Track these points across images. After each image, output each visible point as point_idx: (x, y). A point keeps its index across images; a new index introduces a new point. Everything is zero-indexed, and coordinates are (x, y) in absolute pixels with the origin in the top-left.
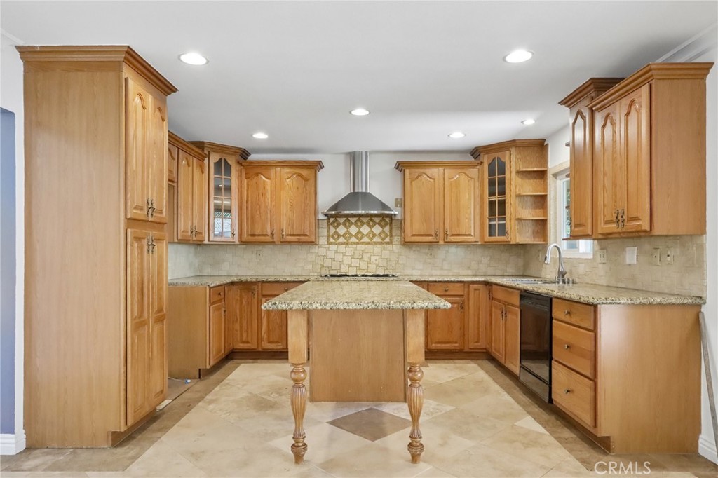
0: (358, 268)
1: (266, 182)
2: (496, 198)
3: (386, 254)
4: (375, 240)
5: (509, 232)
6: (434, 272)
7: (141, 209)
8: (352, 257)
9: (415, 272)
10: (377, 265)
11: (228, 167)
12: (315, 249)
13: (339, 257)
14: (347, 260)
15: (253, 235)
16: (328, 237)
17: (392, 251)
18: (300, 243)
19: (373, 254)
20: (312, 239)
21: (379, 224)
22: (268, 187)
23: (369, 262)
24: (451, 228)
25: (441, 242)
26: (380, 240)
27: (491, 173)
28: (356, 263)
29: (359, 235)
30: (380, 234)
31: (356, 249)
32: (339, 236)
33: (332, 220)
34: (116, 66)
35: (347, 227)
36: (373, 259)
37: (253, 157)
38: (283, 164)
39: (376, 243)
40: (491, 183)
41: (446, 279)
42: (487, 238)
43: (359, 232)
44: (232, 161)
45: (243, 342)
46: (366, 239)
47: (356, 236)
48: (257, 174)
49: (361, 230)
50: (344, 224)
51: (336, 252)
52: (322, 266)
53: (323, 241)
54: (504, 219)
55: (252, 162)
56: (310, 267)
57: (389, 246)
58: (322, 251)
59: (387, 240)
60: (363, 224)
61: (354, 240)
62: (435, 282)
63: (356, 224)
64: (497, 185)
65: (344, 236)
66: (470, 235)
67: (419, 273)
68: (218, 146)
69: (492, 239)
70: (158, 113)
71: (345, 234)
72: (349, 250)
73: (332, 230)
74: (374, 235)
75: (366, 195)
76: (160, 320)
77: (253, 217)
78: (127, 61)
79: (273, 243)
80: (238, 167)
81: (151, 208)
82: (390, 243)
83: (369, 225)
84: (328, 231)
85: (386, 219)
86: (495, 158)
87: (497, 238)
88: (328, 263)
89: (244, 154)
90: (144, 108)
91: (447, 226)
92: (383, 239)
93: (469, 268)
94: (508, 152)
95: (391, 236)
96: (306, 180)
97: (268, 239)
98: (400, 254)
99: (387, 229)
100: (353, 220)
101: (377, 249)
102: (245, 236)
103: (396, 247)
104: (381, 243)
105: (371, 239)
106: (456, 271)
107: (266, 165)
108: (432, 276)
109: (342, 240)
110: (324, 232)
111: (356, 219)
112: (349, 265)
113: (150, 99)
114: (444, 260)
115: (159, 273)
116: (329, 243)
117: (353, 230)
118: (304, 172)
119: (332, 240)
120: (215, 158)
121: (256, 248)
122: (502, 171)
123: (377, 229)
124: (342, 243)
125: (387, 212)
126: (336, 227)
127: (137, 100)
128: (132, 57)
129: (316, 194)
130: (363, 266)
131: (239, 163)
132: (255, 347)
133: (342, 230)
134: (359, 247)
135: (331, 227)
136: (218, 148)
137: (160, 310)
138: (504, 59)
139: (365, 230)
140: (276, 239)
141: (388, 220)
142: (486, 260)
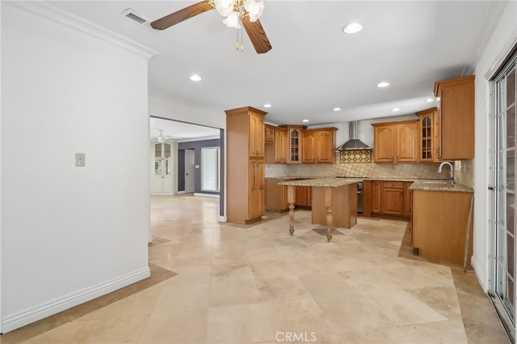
0: (354, 174)
1: (312, 139)
2: (426, 139)
3: (368, 168)
4: (362, 161)
5: (433, 156)
6: (394, 177)
7: (254, 154)
8: (351, 169)
9: (383, 177)
10: (364, 173)
11: (297, 133)
12: (334, 166)
13: (345, 169)
14: (349, 170)
15: (307, 160)
16: (340, 160)
17: (372, 166)
18: (326, 163)
19: (361, 168)
20: (331, 161)
21: (365, 154)
22: (313, 140)
23: (360, 171)
24: (400, 155)
25: (395, 162)
26: (365, 161)
27: (424, 124)
28: (353, 172)
29: (355, 159)
30: (365, 158)
31: (353, 165)
32: (345, 160)
33: (342, 152)
34: (246, 113)
35: (349, 156)
36: (362, 170)
37: (309, 128)
38: (319, 130)
39: (363, 163)
40: (424, 130)
41: (393, 180)
42: (422, 159)
43: (355, 158)
44: (298, 131)
45: (301, 203)
46: (358, 161)
47: (353, 159)
48: (309, 135)
49: (356, 156)
50: (348, 154)
51: (344, 167)
52: (337, 173)
53: (338, 162)
54: (430, 149)
55: (308, 130)
56: (332, 173)
57: (369, 164)
58: (337, 166)
59: (369, 161)
60: (357, 154)
61: (352, 161)
62: (387, 181)
63: (353, 154)
64: (426, 132)
65: (348, 159)
66: (412, 158)
67: (386, 177)
68: (293, 125)
69: (424, 160)
70: (261, 123)
71: (348, 158)
72: (350, 166)
73: (342, 157)
74: (362, 159)
75: (358, 141)
76: (261, 188)
77: (307, 153)
78: (249, 110)
79: (315, 163)
80: (301, 133)
81: (257, 153)
82: (371, 162)
83: (359, 154)
84: (340, 157)
85: (369, 152)
86: (425, 118)
87: (426, 159)
88: (340, 172)
89: (304, 127)
90: (255, 122)
91: (398, 154)
92: (367, 161)
93: (415, 175)
94: (432, 114)
95: (371, 159)
96: (328, 136)
97: (313, 161)
98: (375, 168)
99: (369, 156)
100: (352, 152)
101: (364, 165)
102: (304, 160)
103: (373, 165)
104: (366, 163)
105: (361, 161)
106: (408, 176)
107: (312, 131)
108: (393, 178)
109: (346, 161)
110: (338, 158)
111: (353, 152)
112: (350, 173)
113: (257, 119)
114: (401, 171)
115: (261, 174)
116: (341, 163)
117: (352, 157)
118: (327, 133)
119: (342, 161)
120: (292, 130)
121: (310, 165)
122: (429, 124)
123: (364, 156)
124: (347, 163)
125: (368, 148)
126: (344, 156)
127: (253, 121)
128: (251, 109)
129: (332, 142)
130: (357, 173)
131: (302, 131)
132: (305, 205)
133: (346, 157)
134: (355, 164)
135: (342, 156)
136: (293, 126)
137: (261, 186)
138: (377, 86)
139: (358, 156)
140: (316, 161)
141: (369, 151)
142: (426, 171)
